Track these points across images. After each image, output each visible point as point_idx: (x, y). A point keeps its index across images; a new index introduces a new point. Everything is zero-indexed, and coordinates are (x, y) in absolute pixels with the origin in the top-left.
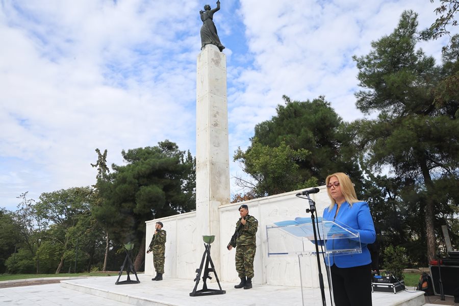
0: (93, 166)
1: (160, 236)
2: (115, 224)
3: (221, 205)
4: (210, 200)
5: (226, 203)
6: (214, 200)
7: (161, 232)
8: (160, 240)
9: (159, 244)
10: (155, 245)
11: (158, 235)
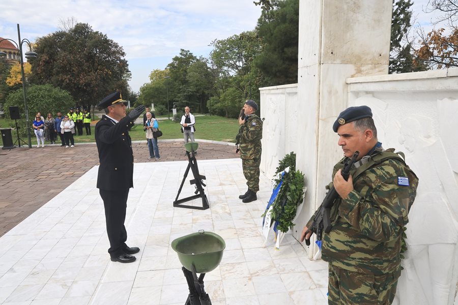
0: (256, 4)
1: (248, 129)
2: (278, 74)
3: (355, 73)
4: (322, 62)
5: (372, 69)
6: (335, 62)
7: (251, 120)
8: (248, 137)
9: (247, 142)
10: (241, 144)
11: (245, 126)
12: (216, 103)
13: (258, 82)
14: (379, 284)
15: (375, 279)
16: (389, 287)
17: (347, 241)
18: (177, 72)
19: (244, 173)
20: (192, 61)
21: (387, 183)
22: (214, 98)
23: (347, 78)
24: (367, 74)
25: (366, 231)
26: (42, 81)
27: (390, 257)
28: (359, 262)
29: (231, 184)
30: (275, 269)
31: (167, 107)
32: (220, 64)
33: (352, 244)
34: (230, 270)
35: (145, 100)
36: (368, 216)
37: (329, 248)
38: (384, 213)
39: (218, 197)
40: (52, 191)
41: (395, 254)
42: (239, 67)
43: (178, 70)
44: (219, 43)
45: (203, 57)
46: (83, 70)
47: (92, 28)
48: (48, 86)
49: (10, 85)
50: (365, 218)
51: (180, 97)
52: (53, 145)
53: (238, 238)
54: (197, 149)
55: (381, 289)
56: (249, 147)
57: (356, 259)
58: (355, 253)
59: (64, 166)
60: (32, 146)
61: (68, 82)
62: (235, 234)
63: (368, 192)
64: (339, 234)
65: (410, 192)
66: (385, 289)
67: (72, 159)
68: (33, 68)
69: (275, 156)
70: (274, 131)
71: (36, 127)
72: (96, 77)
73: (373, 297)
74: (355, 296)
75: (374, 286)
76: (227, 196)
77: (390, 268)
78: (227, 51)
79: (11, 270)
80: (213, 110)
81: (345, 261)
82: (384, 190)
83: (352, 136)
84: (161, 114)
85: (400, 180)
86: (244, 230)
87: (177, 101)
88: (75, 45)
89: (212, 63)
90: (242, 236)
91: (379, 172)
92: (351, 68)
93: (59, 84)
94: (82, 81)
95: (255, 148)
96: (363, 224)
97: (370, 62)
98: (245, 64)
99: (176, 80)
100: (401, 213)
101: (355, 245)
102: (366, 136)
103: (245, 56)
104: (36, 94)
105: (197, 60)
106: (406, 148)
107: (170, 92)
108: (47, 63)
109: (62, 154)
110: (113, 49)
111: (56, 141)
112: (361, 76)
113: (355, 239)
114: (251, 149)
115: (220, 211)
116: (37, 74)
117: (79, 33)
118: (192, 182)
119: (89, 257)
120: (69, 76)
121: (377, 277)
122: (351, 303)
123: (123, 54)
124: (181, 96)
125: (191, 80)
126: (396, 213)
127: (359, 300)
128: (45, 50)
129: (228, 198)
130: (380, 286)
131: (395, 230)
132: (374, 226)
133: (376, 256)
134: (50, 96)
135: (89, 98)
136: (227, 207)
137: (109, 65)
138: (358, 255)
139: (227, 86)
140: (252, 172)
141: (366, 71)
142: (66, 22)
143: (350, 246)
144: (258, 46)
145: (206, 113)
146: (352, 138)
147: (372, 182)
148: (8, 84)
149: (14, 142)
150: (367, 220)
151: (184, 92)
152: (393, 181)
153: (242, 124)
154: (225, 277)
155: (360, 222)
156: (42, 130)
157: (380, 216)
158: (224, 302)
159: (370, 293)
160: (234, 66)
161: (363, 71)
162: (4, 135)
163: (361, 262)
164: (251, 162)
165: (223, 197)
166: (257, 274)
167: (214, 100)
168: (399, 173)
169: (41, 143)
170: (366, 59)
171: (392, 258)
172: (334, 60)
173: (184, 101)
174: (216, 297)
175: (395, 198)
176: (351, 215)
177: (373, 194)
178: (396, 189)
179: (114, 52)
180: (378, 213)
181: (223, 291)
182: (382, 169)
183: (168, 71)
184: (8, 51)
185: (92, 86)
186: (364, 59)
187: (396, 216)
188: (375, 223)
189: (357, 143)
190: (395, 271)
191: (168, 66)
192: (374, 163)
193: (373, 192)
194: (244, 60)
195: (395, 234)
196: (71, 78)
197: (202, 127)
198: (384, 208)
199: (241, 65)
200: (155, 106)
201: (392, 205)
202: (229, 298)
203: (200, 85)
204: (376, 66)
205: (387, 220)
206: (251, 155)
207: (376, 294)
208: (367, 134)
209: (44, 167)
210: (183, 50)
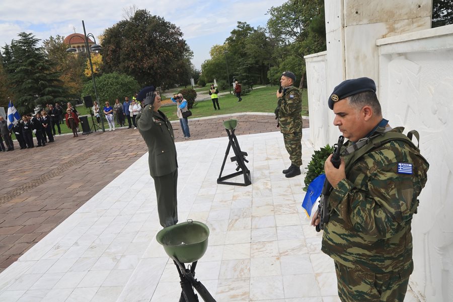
1: (285, 103)
3: (387, 32)
4: (345, 25)
5: (409, 25)
6: (361, 23)
7: (289, 93)
8: (286, 111)
9: (286, 115)
10: (280, 118)
11: (283, 100)
12: (277, 73)
13: (317, 47)
14: (381, 283)
15: (376, 278)
16: (395, 287)
17: (344, 235)
18: (235, 45)
19: (286, 147)
20: (249, 33)
21: (384, 171)
22: (274, 68)
23: (377, 39)
24: (403, 31)
25: (359, 226)
26: (112, 69)
27: (393, 255)
28: (357, 257)
29: (277, 159)
30: (306, 248)
31: (227, 82)
32: (278, 33)
33: (349, 238)
34: (260, 249)
35: (207, 76)
36: (359, 209)
37: (327, 240)
38: (379, 206)
39: (262, 173)
40: (117, 171)
41: (401, 251)
42: (297, 33)
43: (236, 43)
44: (274, 11)
45: (260, 27)
46: (146, 55)
47: (150, 14)
48: (115, 74)
49: (88, 76)
50: (355, 211)
51: (240, 71)
52: (123, 127)
53: (274, 215)
54: (236, 126)
55: (384, 288)
56: (289, 121)
57: (353, 254)
58: (352, 247)
59: (130, 147)
60: (106, 130)
61: (133, 67)
62: (272, 211)
63: (364, 180)
64: (335, 225)
65: (414, 180)
66: (388, 288)
67: (137, 140)
68: (103, 58)
69: (321, 128)
70: (319, 101)
71: (106, 113)
72: (158, 59)
73: (374, 296)
74: (355, 293)
75: (375, 285)
76: (271, 171)
77: (396, 265)
78: (284, 18)
79: (76, 243)
80: (274, 80)
81: (342, 255)
82: (380, 179)
83: (347, 114)
84: (224, 88)
85: (401, 167)
86: (281, 206)
87: (237, 75)
88: (136, 31)
89: (270, 32)
90: (279, 213)
91: (378, 157)
92: (382, 28)
93: (126, 71)
94: (146, 64)
95: (294, 122)
96: (355, 218)
97: (406, 17)
98: (303, 29)
99: (235, 53)
100: (399, 207)
101: (352, 240)
102: (364, 114)
103: (303, 21)
104: (106, 82)
105: (255, 31)
106: (439, 119)
107: (230, 67)
108: (114, 51)
109: (129, 136)
110: (171, 30)
111: (125, 124)
112: (395, 35)
113: (351, 233)
114: (290, 122)
115: (261, 187)
116: (107, 63)
117: (139, 19)
118: (233, 159)
119: (138, 233)
120: (134, 62)
121: (378, 275)
122: (352, 301)
123: (181, 34)
124: (240, 69)
125: (249, 52)
126: (392, 207)
127: (359, 298)
128: (111, 40)
129: (272, 173)
130: (382, 285)
131: (390, 226)
132: (366, 220)
133: (376, 253)
134: (118, 83)
135: (153, 80)
136: (269, 183)
137: (169, 46)
138: (355, 250)
139: (286, 55)
140: (293, 146)
141: (402, 29)
142: (129, 11)
143: (347, 240)
144: (314, 8)
145: (267, 84)
146: (348, 117)
147: (368, 169)
148: (86, 75)
149: (91, 128)
150: (358, 213)
151: (244, 65)
152: (391, 169)
153: (280, 97)
154: (254, 256)
155: (352, 216)
156: (111, 115)
157: (372, 210)
158: (249, 281)
159: (371, 292)
160: (292, 33)
161: (397, 29)
162: (82, 122)
163: (359, 258)
164: (291, 136)
165: (266, 172)
166: (286, 253)
167: (274, 70)
168: (401, 158)
169: (112, 127)
170: (400, 15)
171: (397, 255)
172: (360, 21)
173: (243, 74)
174: (241, 276)
175: (392, 189)
176: (340, 207)
177: (369, 184)
178: (395, 178)
179: (172, 33)
180: (371, 207)
181: (249, 270)
182: (381, 153)
183: (227, 46)
184: (76, 45)
185: (154, 69)
186: (397, 14)
187: (393, 210)
188: (367, 217)
189: (354, 122)
190: (402, 269)
191: (226, 41)
192: (373, 146)
193: (369, 181)
194: (301, 25)
195: (391, 230)
196: (136, 64)
197: (261, 99)
198: (379, 201)
199: (299, 31)
200: (217, 81)
201: (388, 196)
202: (254, 277)
203: (259, 56)
204: (414, 20)
205: (382, 215)
206: (291, 128)
207: (377, 293)
208: (365, 111)
209: (113, 149)
210: (240, 23)
